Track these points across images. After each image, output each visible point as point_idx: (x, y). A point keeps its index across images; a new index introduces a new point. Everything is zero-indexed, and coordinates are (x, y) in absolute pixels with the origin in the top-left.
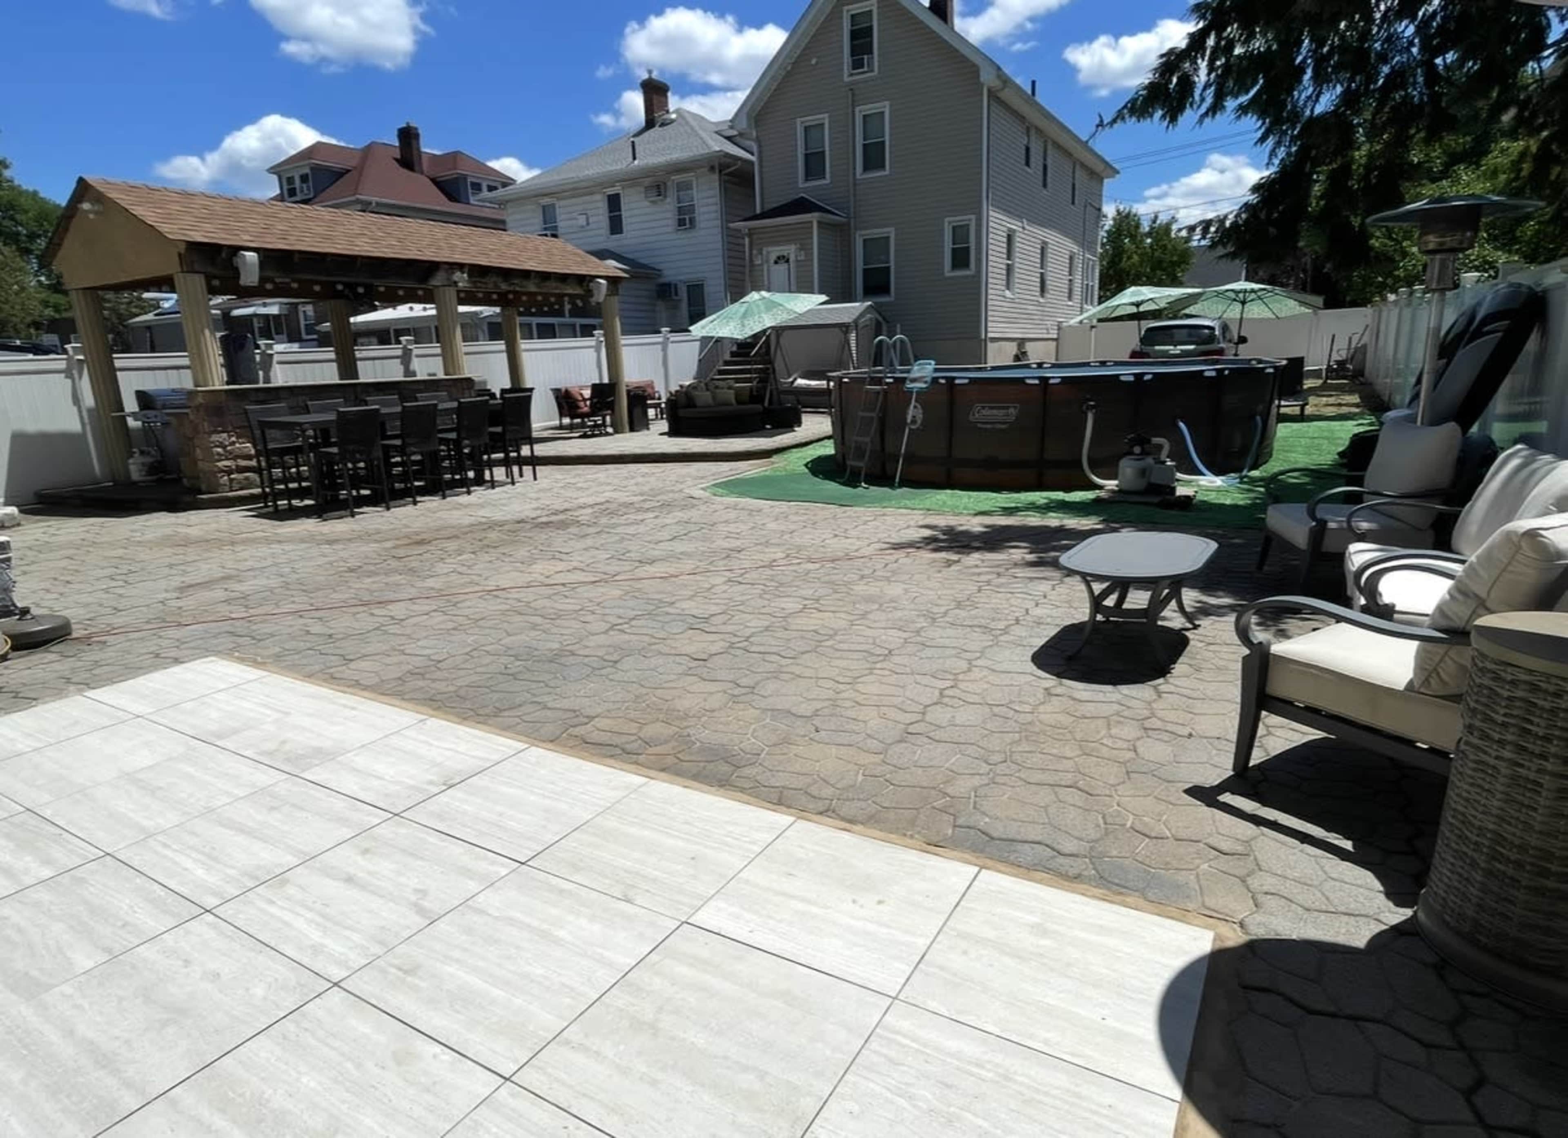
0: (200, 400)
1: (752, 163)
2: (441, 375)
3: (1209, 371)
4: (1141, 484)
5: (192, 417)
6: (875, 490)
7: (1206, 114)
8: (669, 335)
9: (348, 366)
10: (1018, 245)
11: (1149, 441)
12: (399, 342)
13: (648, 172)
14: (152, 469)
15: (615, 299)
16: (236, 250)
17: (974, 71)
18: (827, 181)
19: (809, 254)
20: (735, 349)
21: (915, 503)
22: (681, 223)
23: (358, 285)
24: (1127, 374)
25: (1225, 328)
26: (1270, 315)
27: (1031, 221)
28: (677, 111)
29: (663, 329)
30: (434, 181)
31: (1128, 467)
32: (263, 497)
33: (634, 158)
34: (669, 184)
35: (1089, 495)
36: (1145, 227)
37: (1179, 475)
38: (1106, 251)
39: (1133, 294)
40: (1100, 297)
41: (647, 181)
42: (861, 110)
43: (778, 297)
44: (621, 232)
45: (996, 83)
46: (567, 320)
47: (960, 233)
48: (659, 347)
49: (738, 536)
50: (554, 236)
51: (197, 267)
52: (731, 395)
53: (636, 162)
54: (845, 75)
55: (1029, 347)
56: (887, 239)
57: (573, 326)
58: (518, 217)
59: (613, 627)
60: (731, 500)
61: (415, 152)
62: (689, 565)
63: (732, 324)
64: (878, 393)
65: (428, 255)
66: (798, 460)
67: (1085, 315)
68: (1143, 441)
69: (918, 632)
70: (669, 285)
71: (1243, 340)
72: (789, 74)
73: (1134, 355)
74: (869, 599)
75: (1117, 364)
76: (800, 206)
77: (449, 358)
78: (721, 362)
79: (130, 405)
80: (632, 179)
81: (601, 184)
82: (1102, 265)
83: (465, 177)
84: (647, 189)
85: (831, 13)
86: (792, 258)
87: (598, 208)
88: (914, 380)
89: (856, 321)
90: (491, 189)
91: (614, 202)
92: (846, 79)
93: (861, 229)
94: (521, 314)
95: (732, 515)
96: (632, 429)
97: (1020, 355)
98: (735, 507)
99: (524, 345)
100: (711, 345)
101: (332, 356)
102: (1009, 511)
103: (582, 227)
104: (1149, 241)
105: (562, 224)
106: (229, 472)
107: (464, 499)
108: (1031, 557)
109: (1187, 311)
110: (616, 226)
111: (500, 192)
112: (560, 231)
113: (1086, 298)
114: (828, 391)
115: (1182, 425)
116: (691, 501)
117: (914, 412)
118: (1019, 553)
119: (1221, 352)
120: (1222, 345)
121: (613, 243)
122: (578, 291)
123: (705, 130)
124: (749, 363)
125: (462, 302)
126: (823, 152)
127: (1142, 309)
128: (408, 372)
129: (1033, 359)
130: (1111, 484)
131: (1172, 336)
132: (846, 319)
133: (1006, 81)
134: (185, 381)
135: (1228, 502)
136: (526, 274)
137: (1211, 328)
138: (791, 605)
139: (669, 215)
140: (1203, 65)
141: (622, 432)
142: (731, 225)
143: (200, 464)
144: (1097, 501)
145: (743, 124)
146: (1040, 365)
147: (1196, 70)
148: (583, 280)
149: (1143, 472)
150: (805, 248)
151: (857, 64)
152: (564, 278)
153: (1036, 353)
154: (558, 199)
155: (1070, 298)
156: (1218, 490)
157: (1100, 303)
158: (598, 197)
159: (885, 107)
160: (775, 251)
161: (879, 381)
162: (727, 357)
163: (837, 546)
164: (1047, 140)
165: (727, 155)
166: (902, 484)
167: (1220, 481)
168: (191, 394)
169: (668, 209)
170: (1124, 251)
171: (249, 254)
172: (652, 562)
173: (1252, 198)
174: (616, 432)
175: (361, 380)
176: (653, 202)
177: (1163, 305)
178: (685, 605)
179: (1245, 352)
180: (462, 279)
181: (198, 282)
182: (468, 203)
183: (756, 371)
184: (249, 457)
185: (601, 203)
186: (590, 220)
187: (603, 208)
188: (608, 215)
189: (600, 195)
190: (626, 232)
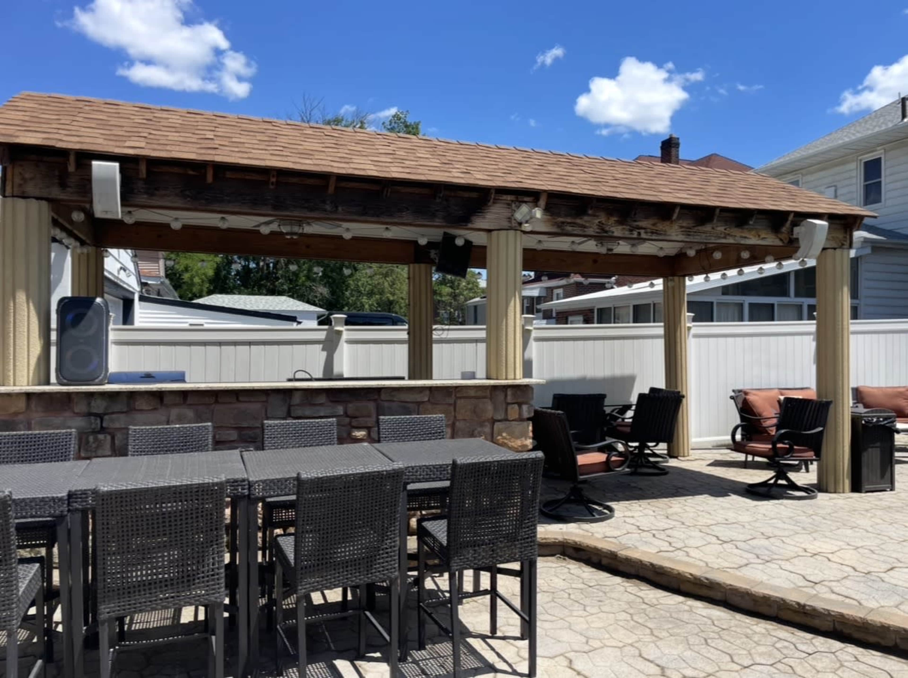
33: (904, 116)
44: (880, 201)
53: (906, 120)
80: (898, 140)
81: (857, 150)
91: (872, 169)
110: (873, 192)
154: (805, 174)
158: (853, 166)
185: (855, 172)
186: (839, 192)
187: (857, 177)
188: (862, 184)
189: (855, 163)
190: (885, 200)
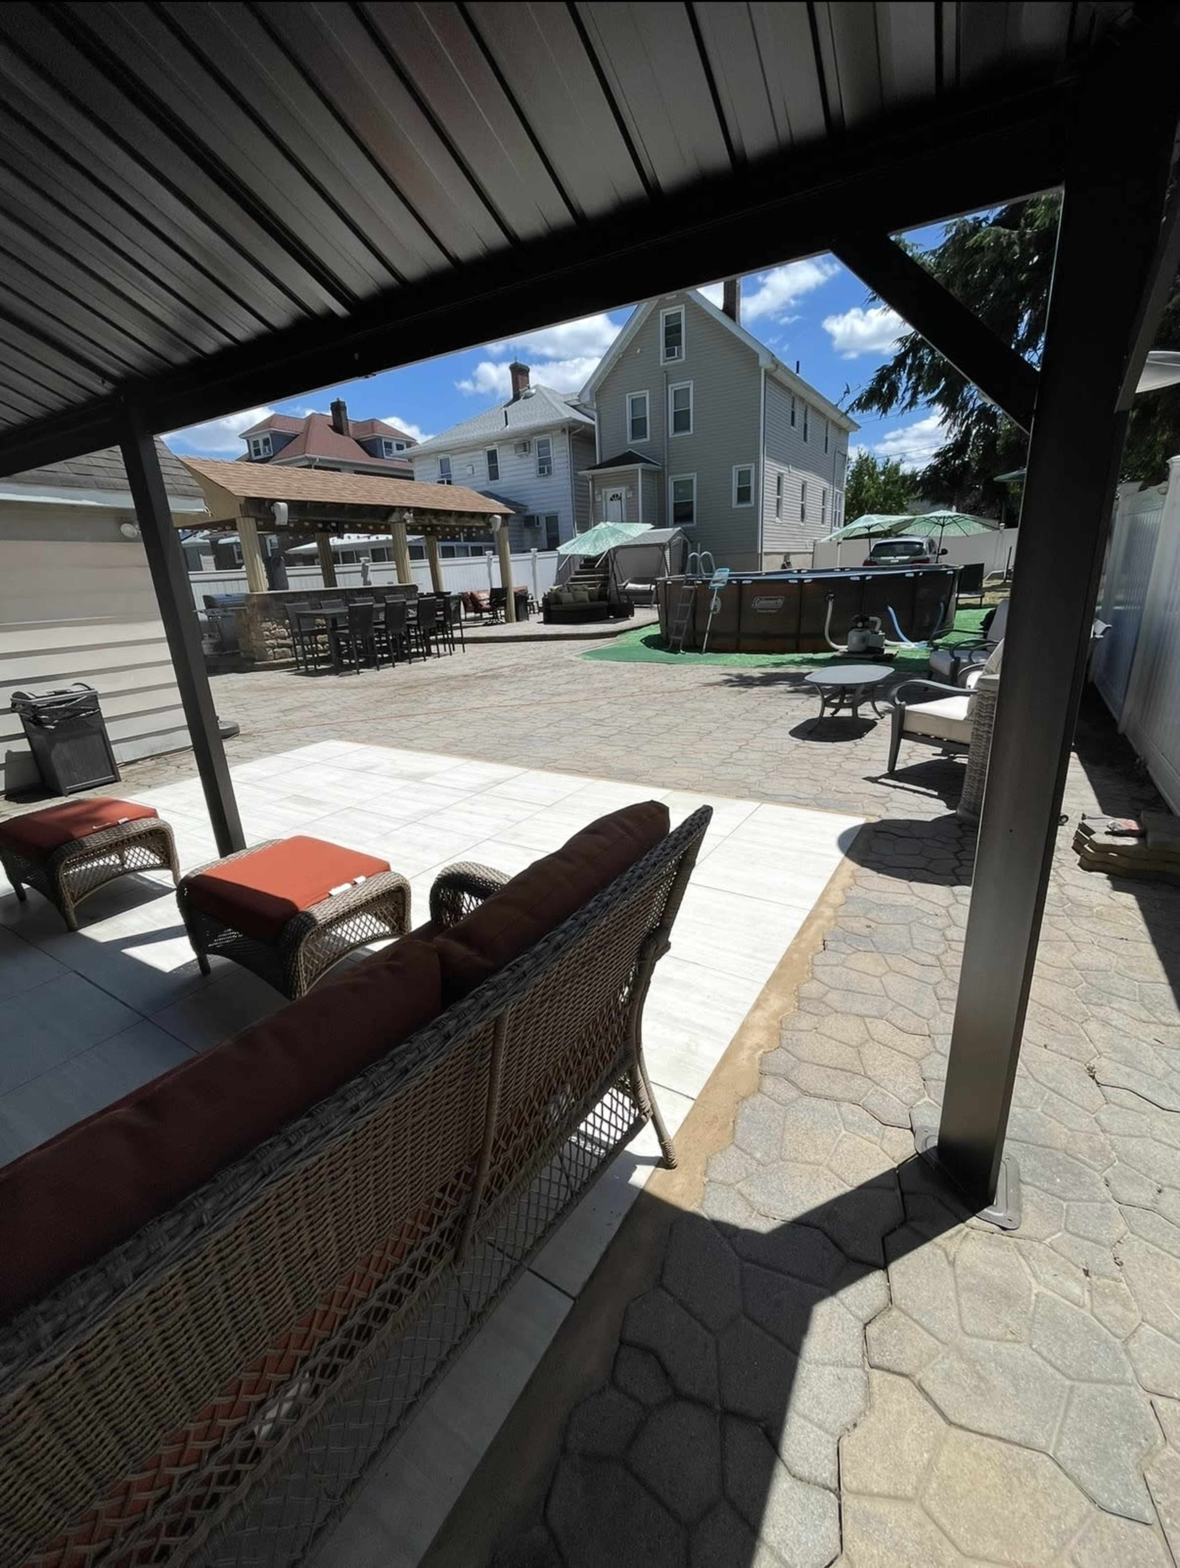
0: (255, 600)
1: (594, 426)
2: (396, 583)
3: (909, 573)
4: (862, 647)
5: (248, 611)
6: (688, 655)
7: (906, 407)
8: (535, 554)
9: (330, 578)
10: (785, 484)
11: (867, 619)
12: (359, 561)
13: (516, 435)
14: (217, 647)
15: (506, 529)
16: (273, 501)
17: (755, 357)
18: (648, 439)
19: (635, 494)
21: (716, 662)
22: (541, 471)
23: (345, 523)
24: (855, 576)
25: (931, 544)
26: (963, 534)
27: (796, 466)
28: (536, 387)
29: (532, 549)
30: (357, 441)
31: (854, 637)
32: (297, 663)
33: (506, 424)
34: (532, 442)
35: (829, 655)
36: (880, 468)
37: (887, 642)
38: (851, 487)
39: (865, 520)
40: (845, 521)
41: (516, 441)
42: (673, 387)
43: (619, 526)
44: (498, 478)
45: (771, 366)
46: (463, 543)
47: (744, 476)
48: (530, 562)
49: (607, 681)
50: (449, 483)
51: (251, 514)
52: (585, 596)
53: (508, 427)
54: (661, 360)
55: (792, 559)
56: (691, 481)
57: (466, 548)
58: (421, 468)
59: (550, 724)
60: (596, 662)
61: (344, 421)
62: (584, 695)
63: (588, 546)
64: (691, 591)
65: (388, 502)
66: (635, 638)
67: (835, 534)
68: (864, 620)
69: (725, 723)
70: (532, 517)
71: (945, 552)
72: (620, 361)
73: (866, 563)
74: (694, 710)
75: (852, 570)
76: (628, 458)
77: (401, 572)
78: (573, 573)
79: (200, 605)
80: (504, 440)
81: (482, 443)
82: (847, 497)
83: (380, 439)
84: (516, 446)
85: (651, 314)
86: (623, 497)
87: (480, 461)
88: (715, 582)
89: (670, 542)
90: (400, 447)
91: (492, 456)
92: (662, 364)
93: (673, 474)
94: (439, 540)
95: (600, 670)
96: (518, 620)
97: (786, 565)
98: (601, 666)
99: (441, 562)
100: (567, 561)
101: (320, 571)
102: (777, 665)
103: (469, 475)
104: (883, 478)
105: (455, 474)
106: (273, 647)
107: (422, 664)
108: (791, 689)
109: (904, 532)
110: (494, 474)
111: (406, 451)
112: (453, 479)
113: (835, 522)
114: (650, 592)
115: (890, 609)
116: (570, 664)
117: (715, 603)
118: (783, 687)
119: (927, 561)
120: (929, 556)
121: (493, 486)
122: (482, 524)
123: (557, 402)
124: (594, 573)
125: (409, 533)
126: (645, 418)
127: (872, 531)
128: (366, 582)
129: (795, 567)
130: (843, 648)
131: (894, 549)
132: (664, 540)
133: (777, 365)
134: (243, 588)
135: (918, 657)
136: (449, 513)
137: (921, 544)
138: (650, 713)
139: (532, 465)
140: (904, 375)
141: (511, 622)
142: (580, 473)
143: (255, 643)
144: (833, 658)
145: (586, 399)
146: (799, 571)
147: (900, 379)
148: (485, 516)
149: (864, 640)
150: (633, 488)
151: (670, 353)
152: (473, 515)
153: (797, 563)
154: (452, 455)
155: (823, 522)
156: (912, 651)
157: (845, 525)
158: (481, 452)
159: (690, 385)
160: (611, 492)
161: (692, 583)
162: (578, 569)
163: (671, 685)
164: (808, 407)
165: (575, 421)
166: (707, 651)
167: (913, 645)
168: (248, 597)
169: (531, 462)
170: (864, 487)
171: (281, 504)
172: (559, 695)
173: (934, 462)
174: (508, 621)
175: (339, 588)
176: (521, 456)
177: (886, 528)
178: (588, 715)
179: (944, 560)
180: (409, 517)
181: (251, 523)
182: (383, 459)
183: (599, 578)
184: (285, 638)
185: (483, 456)
186: (474, 470)
187: (484, 460)
188: (487, 466)
190: (501, 478)
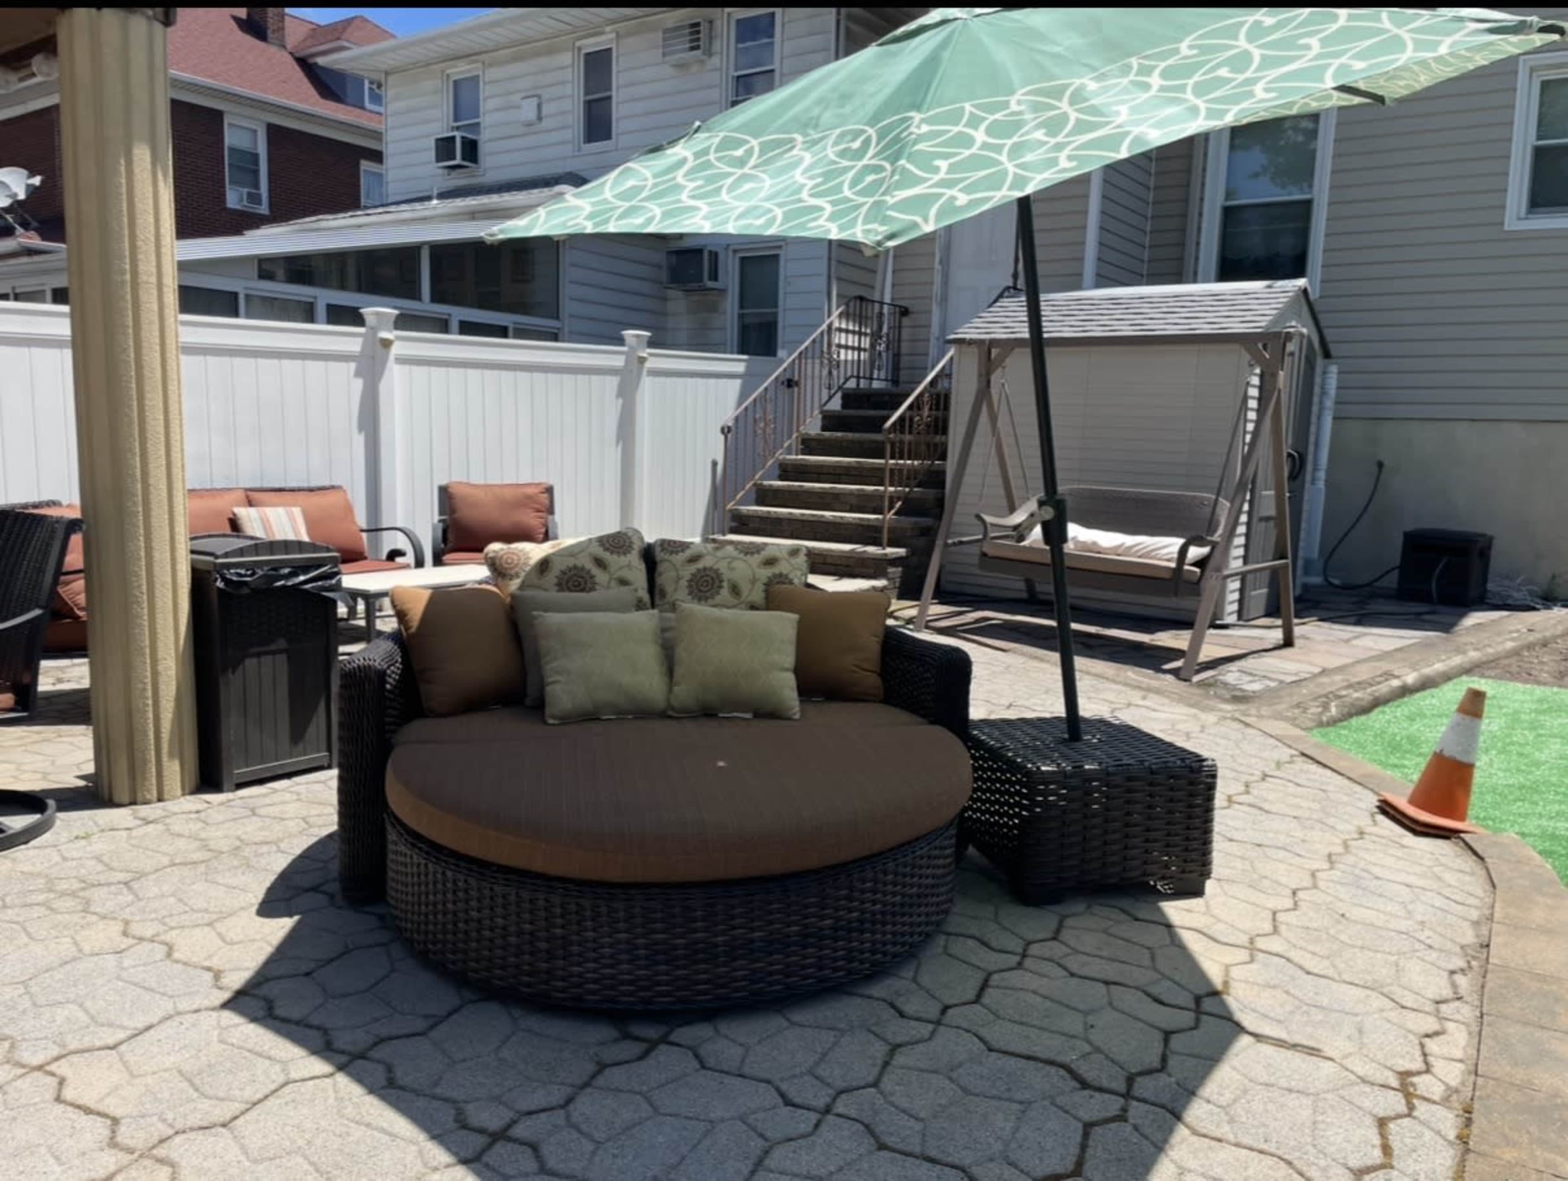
8: (645, 352)
20: (836, 404)
29: (629, 334)
30: (305, 65)
44: (608, 136)
48: (613, 382)
58: (404, 104)
70: (697, 251)
78: (792, 441)
87: (563, 83)
91: (597, 69)
103: (529, 125)
105: (489, 119)
110: (598, 122)
154: (487, 65)
158: (566, 58)
162: (813, 427)
176: (680, 66)
182: (363, 108)
183: (897, 476)
185: (570, 70)
186: (545, 110)
187: (573, 82)
188: (582, 99)
189: (570, 54)
190: (618, 135)
